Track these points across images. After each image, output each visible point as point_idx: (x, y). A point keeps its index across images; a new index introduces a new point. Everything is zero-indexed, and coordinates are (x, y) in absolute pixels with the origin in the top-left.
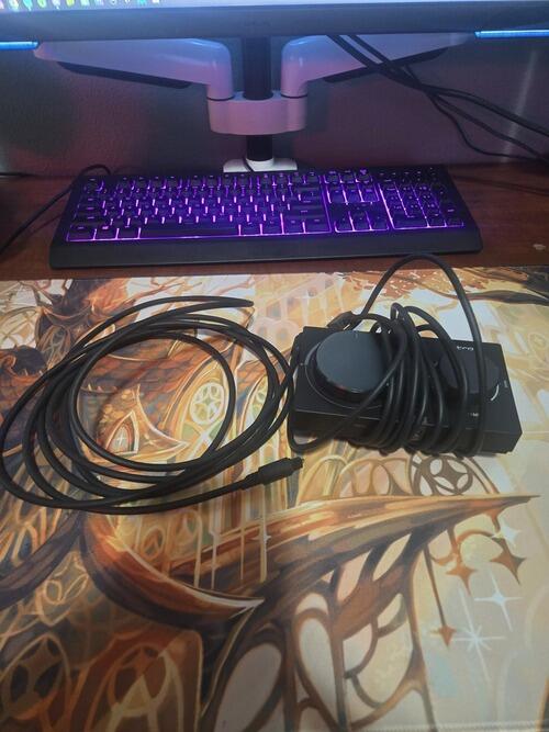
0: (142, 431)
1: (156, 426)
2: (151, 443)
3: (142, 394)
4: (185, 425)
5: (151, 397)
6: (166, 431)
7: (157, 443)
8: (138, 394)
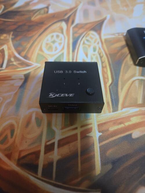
0: (10, 56)
1: (19, 54)
2: (15, 63)
3: (13, 37)
4: (38, 54)
5: (18, 38)
6: (25, 57)
7: (19, 64)
8: (11, 36)
